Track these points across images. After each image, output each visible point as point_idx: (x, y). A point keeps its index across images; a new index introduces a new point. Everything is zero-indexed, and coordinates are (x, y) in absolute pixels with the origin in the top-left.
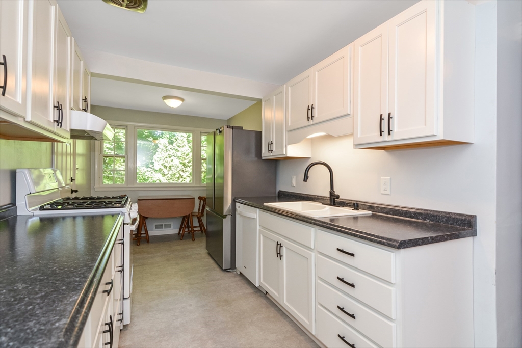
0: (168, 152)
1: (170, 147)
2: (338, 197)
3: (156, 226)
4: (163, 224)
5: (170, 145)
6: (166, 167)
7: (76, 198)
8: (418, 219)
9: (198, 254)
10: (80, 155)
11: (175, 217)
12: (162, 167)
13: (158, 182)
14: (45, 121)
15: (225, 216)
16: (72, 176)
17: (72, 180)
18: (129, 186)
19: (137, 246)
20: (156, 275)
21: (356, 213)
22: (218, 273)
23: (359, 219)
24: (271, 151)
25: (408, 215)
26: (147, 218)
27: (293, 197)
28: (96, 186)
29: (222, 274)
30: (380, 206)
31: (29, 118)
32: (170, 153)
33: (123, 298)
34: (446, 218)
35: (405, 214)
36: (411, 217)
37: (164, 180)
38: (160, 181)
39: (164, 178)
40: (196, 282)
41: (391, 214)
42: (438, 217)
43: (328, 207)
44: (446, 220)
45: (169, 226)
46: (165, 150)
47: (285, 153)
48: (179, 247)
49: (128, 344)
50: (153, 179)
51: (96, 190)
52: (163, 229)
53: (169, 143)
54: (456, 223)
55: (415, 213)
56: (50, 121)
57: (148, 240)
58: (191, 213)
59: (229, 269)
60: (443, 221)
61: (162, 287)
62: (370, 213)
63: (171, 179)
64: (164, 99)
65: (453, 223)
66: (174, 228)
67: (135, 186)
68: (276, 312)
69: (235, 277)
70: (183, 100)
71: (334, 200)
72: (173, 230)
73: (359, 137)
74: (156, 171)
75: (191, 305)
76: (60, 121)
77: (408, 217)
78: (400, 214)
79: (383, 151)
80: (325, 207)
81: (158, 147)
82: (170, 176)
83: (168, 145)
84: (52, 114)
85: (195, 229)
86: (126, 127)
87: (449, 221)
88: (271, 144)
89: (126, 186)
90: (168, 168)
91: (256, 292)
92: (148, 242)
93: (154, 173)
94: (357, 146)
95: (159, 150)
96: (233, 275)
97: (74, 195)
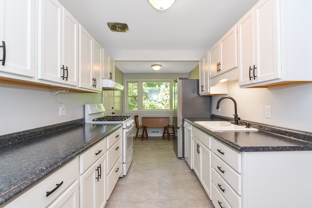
0: (165, 92)
1: (166, 90)
2: (239, 119)
4: (155, 131)
5: (166, 88)
6: (164, 100)
7: (115, 117)
8: (286, 135)
9: (168, 148)
10: (117, 97)
11: (161, 127)
12: (162, 101)
13: (160, 108)
14: (89, 86)
15: (178, 128)
16: (112, 106)
17: (113, 108)
18: (139, 111)
19: (142, 141)
21: (248, 129)
22: (175, 159)
23: (250, 134)
24: (203, 91)
25: (280, 132)
26: (147, 127)
27: (219, 118)
29: (177, 159)
30: (264, 125)
31: (80, 86)
32: (166, 93)
33: (123, 163)
34: (304, 136)
35: (278, 131)
36: (281, 134)
37: (163, 108)
38: (161, 108)
39: (163, 106)
41: (270, 132)
42: (298, 135)
43: (233, 125)
44: (304, 137)
45: (158, 132)
46: (164, 91)
47: (209, 92)
48: (160, 144)
49: (123, 184)
50: (158, 107)
51: (125, 112)
52: (155, 133)
53: (165, 87)
54: (310, 140)
55: (284, 131)
56: (91, 86)
57: (147, 138)
58: (168, 125)
59: (181, 158)
60: (302, 138)
62: (257, 130)
63: (167, 107)
65: (308, 140)
67: (142, 111)
68: (199, 185)
69: (183, 162)
70: (161, 66)
71: (237, 121)
72: (160, 135)
73: (241, 81)
74: (159, 102)
75: (155, 173)
76: (95, 85)
77: (280, 134)
78: (276, 131)
79: (266, 88)
80: (231, 125)
81: (160, 90)
82: (166, 105)
83: (165, 88)
84: (92, 83)
85: (170, 134)
86: (137, 82)
87: (306, 138)
88: (202, 87)
89: (138, 111)
90: (165, 101)
91: (192, 172)
92: (147, 139)
93: (158, 104)
94: (242, 86)
95: (161, 91)
96: (183, 161)
97: (114, 115)
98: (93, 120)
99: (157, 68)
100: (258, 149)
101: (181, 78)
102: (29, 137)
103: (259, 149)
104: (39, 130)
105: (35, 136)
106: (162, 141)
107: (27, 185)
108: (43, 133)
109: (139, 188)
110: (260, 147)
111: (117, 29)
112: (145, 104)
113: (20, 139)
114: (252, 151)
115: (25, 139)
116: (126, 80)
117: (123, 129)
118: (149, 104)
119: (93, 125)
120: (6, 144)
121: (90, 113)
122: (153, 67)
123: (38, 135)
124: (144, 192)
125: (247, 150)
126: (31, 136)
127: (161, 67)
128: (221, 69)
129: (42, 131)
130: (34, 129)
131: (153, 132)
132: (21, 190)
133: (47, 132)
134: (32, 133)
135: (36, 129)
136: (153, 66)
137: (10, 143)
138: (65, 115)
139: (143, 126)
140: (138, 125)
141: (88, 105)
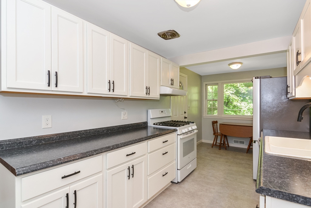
3: (234, 141)
20: (213, 167)
28: (204, 115)
40: (230, 179)
45: (243, 143)
61: (210, 174)
64: (229, 65)
66: (246, 145)
98: (154, 124)
99: (235, 67)
100: (293, 197)
101: (259, 76)
102: (94, 134)
103: (296, 199)
104: (101, 129)
105: (98, 133)
106: (246, 154)
107: (43, 167)
108: (105, 132)
109: (187, 199)
110: (299, 196)
111: (168, 37)
112: (242, 107)
113: (87, 135)
114: (281, 199)
115: (90, 135)
116: (204, 84)
117: (178, 135)
118: (247, 107)
119: (154, 128)
120: (76, 137)
121: (152, 118)
122: (231, 66)
123: (101, 133)
124: (189, 205)
125: (269, 194)
126: (95, 134)
127: (242, 64)
128: (302, 61)
129: (104, 130)
130: (98, 128)
131: (236, 142)
132: (37, 169)
133: (108, 131)
134: (96, 131)
135: (100, 128)
136: (230, 64)
137: (79, 137)
138: (127, 118)
139: (221, 134)
140: (217, 132)
141: (150, 110)
